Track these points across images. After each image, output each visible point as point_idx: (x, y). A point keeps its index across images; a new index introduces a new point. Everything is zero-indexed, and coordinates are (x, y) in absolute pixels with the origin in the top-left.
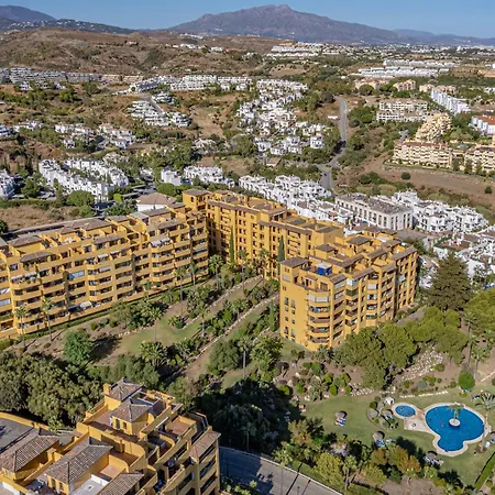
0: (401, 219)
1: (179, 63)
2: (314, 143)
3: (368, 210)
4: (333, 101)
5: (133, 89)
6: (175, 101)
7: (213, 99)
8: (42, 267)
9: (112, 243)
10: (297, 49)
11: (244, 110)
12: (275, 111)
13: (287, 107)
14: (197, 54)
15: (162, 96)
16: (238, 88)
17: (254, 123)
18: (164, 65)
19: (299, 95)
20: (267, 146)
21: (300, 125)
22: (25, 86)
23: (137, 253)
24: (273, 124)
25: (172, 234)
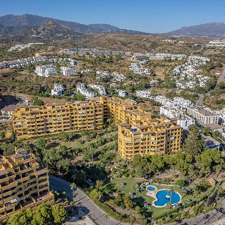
0: (212, 118)
1: (163, 48)
2: (202, 85)
3: (199, 113)
4: (221, 66)
5: (133, 58)
6: (150, 64)
7: (167, 63)
8: (37, 116)
9: (63, 111)
11: (177, 70)
12: (190, 70)
13: (196, 68)
14: (171, 44)
15: (144, 62)
16: (178, 59)
17: (179, 75)
18: (157, 49)
19: (205, 63)
20: (180, 84)
21: (198, 76)
22: (94, 56)
23: (72, 116)
24: (186, 75)
25: (88, 110)
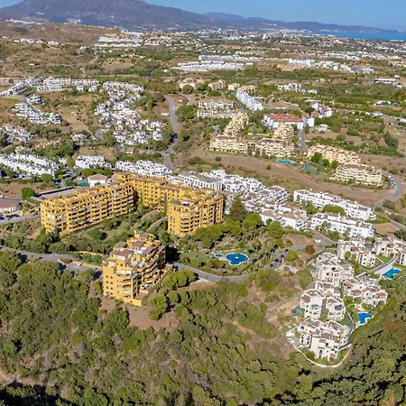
0: (215, 185)
1: (22, 57)
2: (156, 136)
3: (198, 181)
4: (164, 100)
5: (11, 93)
6: (46, 102)
7: (72, 99)
9: (99, 196)
10: (122, 40)
11: (100, 110)
12: (124, 112)
14: (37, 49)
15: (34, 98)
16: (90, 90)
18: (9, 59)
20: (123, 138)
21: (144, 122)
23: (108, 200)
24: (124, 122)
25: (120, 192)
